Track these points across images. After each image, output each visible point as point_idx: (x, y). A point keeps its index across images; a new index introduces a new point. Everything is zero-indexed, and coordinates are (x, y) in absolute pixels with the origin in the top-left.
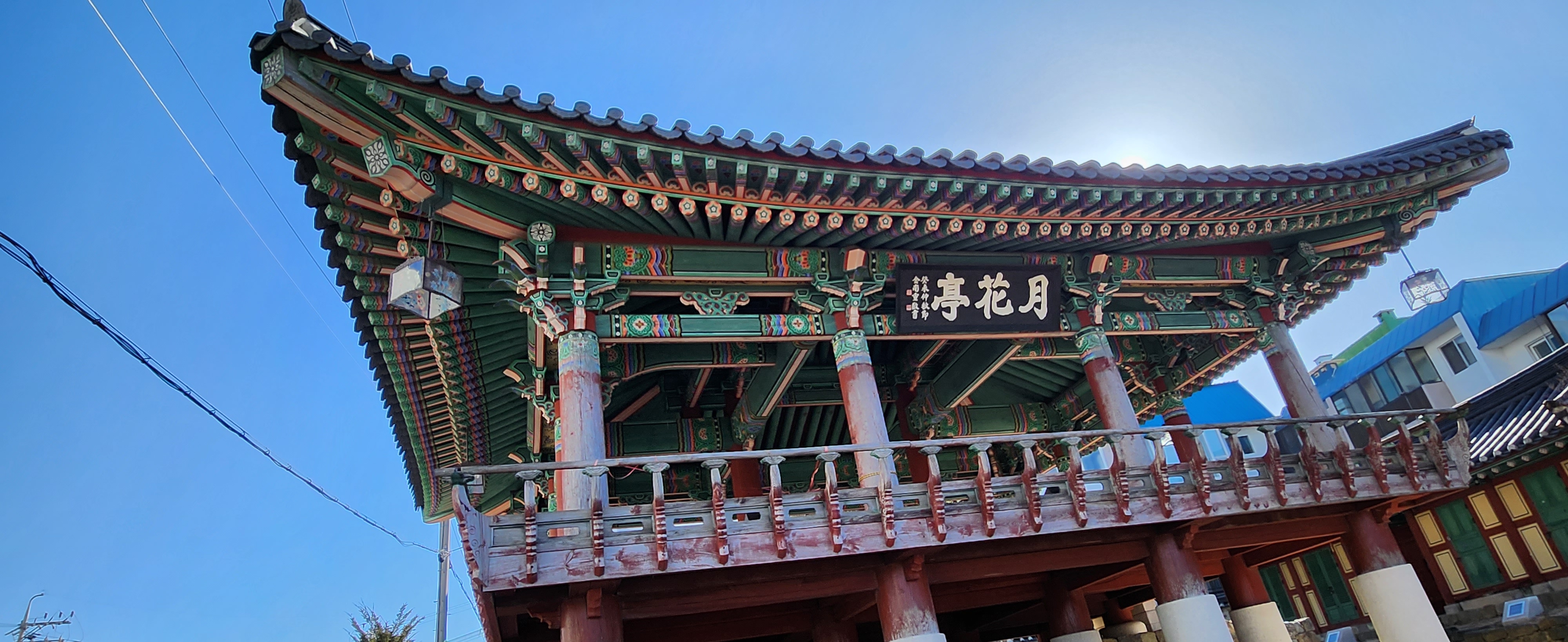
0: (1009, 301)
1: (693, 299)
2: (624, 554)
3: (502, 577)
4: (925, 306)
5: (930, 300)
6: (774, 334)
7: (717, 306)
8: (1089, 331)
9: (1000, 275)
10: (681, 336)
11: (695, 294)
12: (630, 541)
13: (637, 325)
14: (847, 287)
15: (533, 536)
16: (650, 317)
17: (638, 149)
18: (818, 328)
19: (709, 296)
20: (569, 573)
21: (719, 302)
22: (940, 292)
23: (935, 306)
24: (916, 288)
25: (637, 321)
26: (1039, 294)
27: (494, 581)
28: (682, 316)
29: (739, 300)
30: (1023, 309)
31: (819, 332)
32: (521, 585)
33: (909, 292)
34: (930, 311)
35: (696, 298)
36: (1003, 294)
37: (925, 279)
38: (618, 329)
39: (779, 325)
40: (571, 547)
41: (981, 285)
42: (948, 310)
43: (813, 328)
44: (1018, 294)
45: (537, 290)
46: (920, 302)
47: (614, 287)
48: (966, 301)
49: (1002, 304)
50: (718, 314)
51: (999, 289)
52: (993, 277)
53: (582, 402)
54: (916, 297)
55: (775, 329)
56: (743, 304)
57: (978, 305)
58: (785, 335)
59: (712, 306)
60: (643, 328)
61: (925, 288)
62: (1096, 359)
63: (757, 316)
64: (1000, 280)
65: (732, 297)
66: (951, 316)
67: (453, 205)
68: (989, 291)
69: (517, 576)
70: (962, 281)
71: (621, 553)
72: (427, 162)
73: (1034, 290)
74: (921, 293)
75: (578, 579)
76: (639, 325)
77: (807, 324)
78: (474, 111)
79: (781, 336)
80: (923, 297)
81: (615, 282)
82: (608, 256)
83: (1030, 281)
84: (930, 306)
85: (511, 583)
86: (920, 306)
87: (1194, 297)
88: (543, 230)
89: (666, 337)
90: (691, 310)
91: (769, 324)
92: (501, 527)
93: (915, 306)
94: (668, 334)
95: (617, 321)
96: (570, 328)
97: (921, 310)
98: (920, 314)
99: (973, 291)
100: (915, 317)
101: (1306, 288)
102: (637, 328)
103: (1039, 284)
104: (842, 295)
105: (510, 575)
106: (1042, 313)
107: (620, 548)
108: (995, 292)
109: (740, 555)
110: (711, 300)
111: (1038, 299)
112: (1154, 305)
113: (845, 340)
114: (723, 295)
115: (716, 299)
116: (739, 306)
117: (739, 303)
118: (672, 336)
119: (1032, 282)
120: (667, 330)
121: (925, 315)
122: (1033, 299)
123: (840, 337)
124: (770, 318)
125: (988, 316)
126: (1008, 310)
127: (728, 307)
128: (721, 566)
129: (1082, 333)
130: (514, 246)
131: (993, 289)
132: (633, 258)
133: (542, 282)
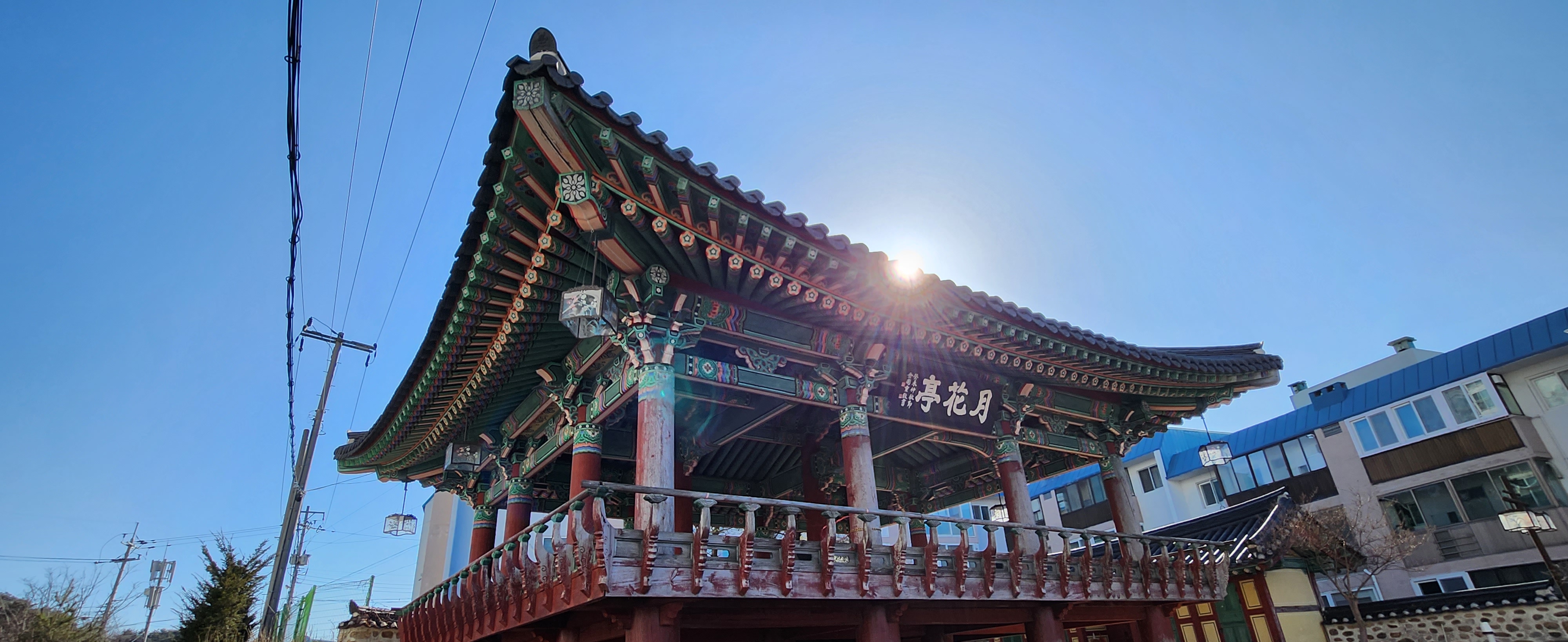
0: (965, 405)
1: (747, 354)
2: (716, 577)
3: (621, 585)
4: (911, 397)
5: (915, 394)
6: (804, 397)
7: (764, 364)
8: (1009, 438)
9: (964, 384)
10: (737, 385)
11: (748, 349)
12: (720, 567)
13: (705, 368)
14: (865, 371)
15: (654, 553)
16: (716, 363)
17: (788, 240)
18: (836, 399)
19: (759, 353)
20: (673, 589)
21: (765, 360)
22: (923, 388)
23: (917, 399)
24: (909, 382)
25: (706, 365)
26: (984, 404)
27: (615, 588)
28: (739, 368)
29: (780, 362)
30: (973, 413)
31: (836, 402)
32: (635, 595)
33: (903, 385)
34: (913, 401)
35: (748, 353)
36: (962, 399)
37: (916, 376)
38: (691, 369)
39: (809, 390)
40: (675, 565)
41: (951, 389)
42: (925, 403)
43: (832, 398)
44: (972, 402)
45: (643, 323)
46: (909, 393)
47: (699, 333)
48: (938, 399)
49: (960, 406)
50: (764, 371)
51: (960, 395)
52: (959, 385)
53: (664, 430)
54: (907, 388)
55: (806, 393)
56: (782, 366)
57: (945, 404)
58: (812, 400)
59: (760, 363)
60: (710, 371)
61: (915, 384)
62: (1011, 461)
63: (793, 379)
64: (963, 388)
65: (775, 359)
66: (926, 409)
67: (612, 241)
68: (954, 394)
69: (633, 586)
70: (939, 383)
71: (713, 575)
72: (609, 201)
73: (982, 400)
74: (911, 386)
75: (679, 594)
76: (708, 368)
77: (828, 393)
78: (677, 175)
79: (808, 399)
80: (911, 390)
81: (701, 329)
82: (699, 305)
83: (981, 392)
84: (914, 398)
85: (628, 592)
86: (908, 397)
87: (1070, 424)
88: (660, 273)
89: (726, 383)
90: (742, 362)
91: (802, 388)
92: (623, 540)
93: (905, 395)
94: (728, 381)
95: (691, 361)
96: (658, 360)
97: (908, 400)
98: (906, 403)
99: (944, 393)
100: (903, 405)
101: (1139, 434)
102: (705, 370)
103: (986, 396)
104: (860, 377)
105: (627, 584)
106: (983, 419)
107: (712, 571)
108: (958, 396)
109: (797, 589)
110: (760, 358)
111: (983, 407)
112: (1044, 425)
113: (854, 413)
114: (769, 356)
115: (763, 357)
116: (778, 367)
117: (779, 365)
118: (730, 384)
119: (982, 393)
120: (728, 377)
121: (910, 404)
122: (980, 407)
123: (849, 409)
124: (803, 383)
125: (949, 414)
126: (962, 412)
127: (771, 366)
128: (783, 597)
129: (1004, 439)
130: (634, 281)
131: (957, 394)
132: (717, 311)
133: (649, 317)
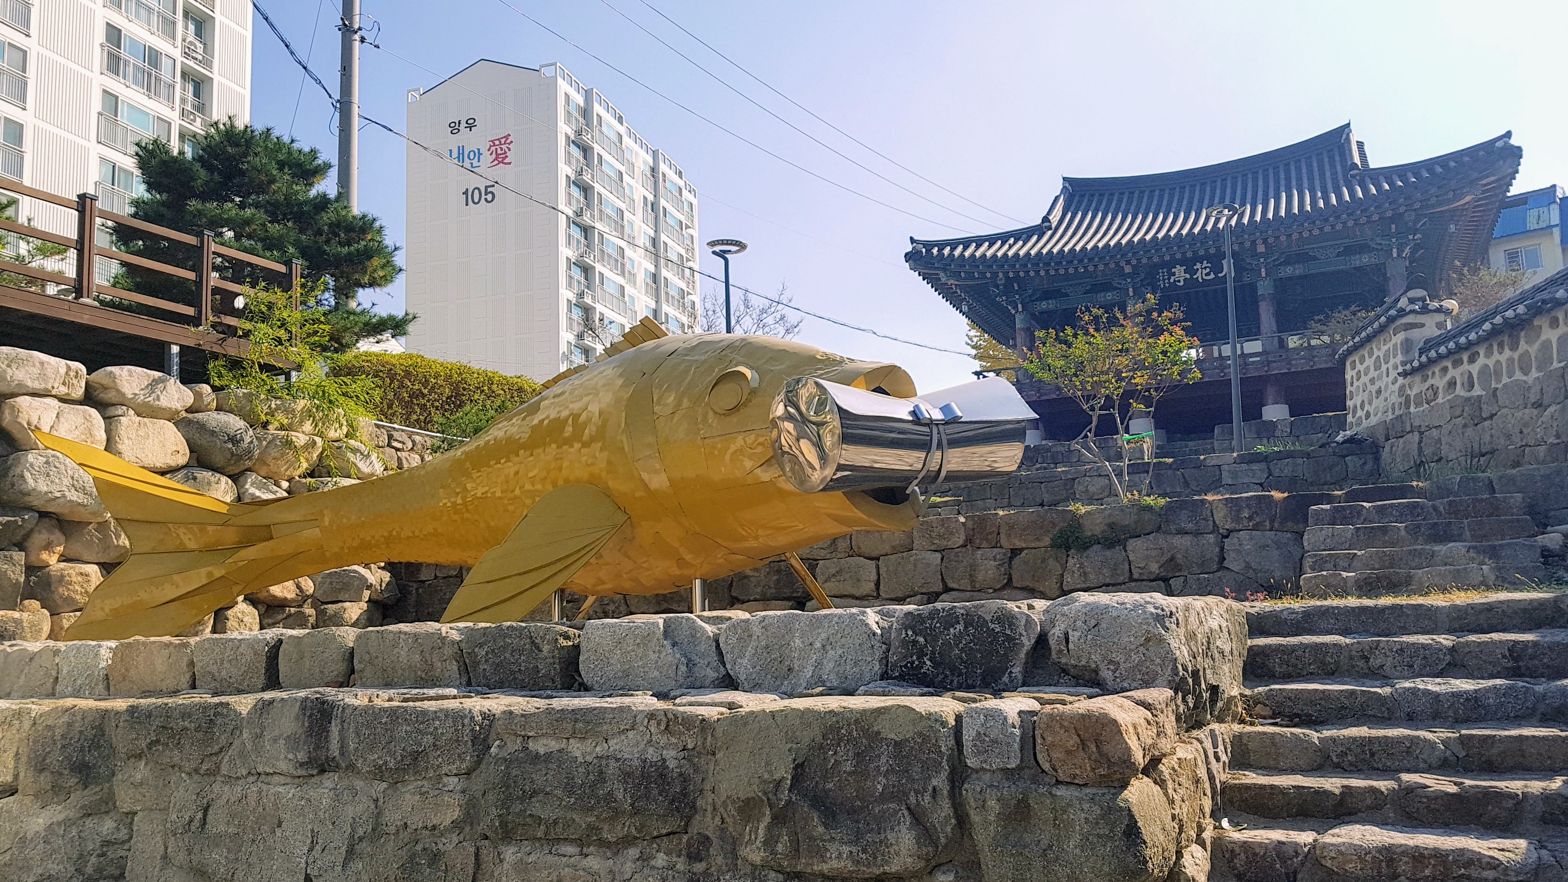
0: (1212, 273)
1: (1066, 290)
9: (1205, 262)
10: (1060, 307)
14: (1127, 280)
16: (1048, 301)
18: (1119, 297)
21: (1077, 289)
22: (1174, 274)
23: (1172, 280)
24: (1161, 274)
28: (1061, 299)
29: (1086, 287)
30: (1220, 275)
33: (1158, 277)
36: (1208, 270)
37: (1165, 270)
39: (1102, 297)
41: (1195, 267)
42: (1179, 281)
43: (1116, 297)
44: (1217, 269)
47: (1031, 294)
49: (1207, 274)
50: (1076, 295)
51: (1205, 268)
52: (1202, 263)
54: (1161, 278)
57: (1195, 277)
58: (1104, 302)
59: (1074, 292)
61: (1166, 274)
62: (1260, 295)
64: (1205, 264)
65: (1083, 287)
66: (1182, 283)
68: (1200, 270)
70: (1184, 268)
74: (1163, 276)
76: (1044, 305)
77: (1114, 295)
80: (1165, 278)
83: (1222, 262)
84: (1169, 281)
87: (1346, 246)
88: (1001, 279)
90: (1066, 295)
93: (1162, 282)
95: (1036, 304)
96: (1017, 311)
97: (1165, 283)
100: (1163, 287)
104: (1125, 283)
106: (1231, 275)
108: (1203, 270)
110: (1074, 289)
111: (1228, 269)
112: (1315, 256)
114: (1079, 286)
116: (1086, 290)
120: (1055, 306)
121: (1167, 285)
124: (1098, 295)
125: (1201, 281)
126: (1212, 276)
